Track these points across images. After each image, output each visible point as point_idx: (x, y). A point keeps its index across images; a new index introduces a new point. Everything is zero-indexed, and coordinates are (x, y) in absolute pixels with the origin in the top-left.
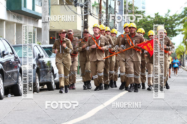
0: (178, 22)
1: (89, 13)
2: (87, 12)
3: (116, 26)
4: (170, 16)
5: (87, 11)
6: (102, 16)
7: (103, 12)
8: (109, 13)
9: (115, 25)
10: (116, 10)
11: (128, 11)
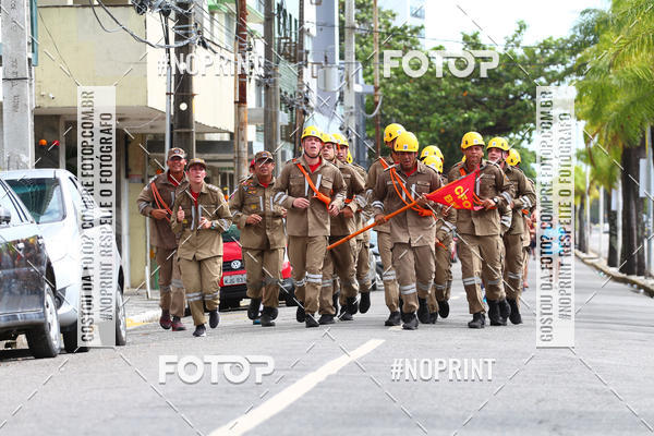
0: (560, 69)
1: (194, 37)
2: (187, 35)
3: (305, 89)
4: (526, 48)
5: (187, 29)
6: (250, 49)
7: (252, 33)
8: (277, 35)
9: (300, 87)
10: (306, 26)
11: (354, 28)
